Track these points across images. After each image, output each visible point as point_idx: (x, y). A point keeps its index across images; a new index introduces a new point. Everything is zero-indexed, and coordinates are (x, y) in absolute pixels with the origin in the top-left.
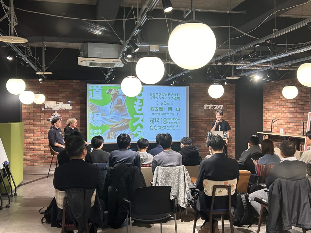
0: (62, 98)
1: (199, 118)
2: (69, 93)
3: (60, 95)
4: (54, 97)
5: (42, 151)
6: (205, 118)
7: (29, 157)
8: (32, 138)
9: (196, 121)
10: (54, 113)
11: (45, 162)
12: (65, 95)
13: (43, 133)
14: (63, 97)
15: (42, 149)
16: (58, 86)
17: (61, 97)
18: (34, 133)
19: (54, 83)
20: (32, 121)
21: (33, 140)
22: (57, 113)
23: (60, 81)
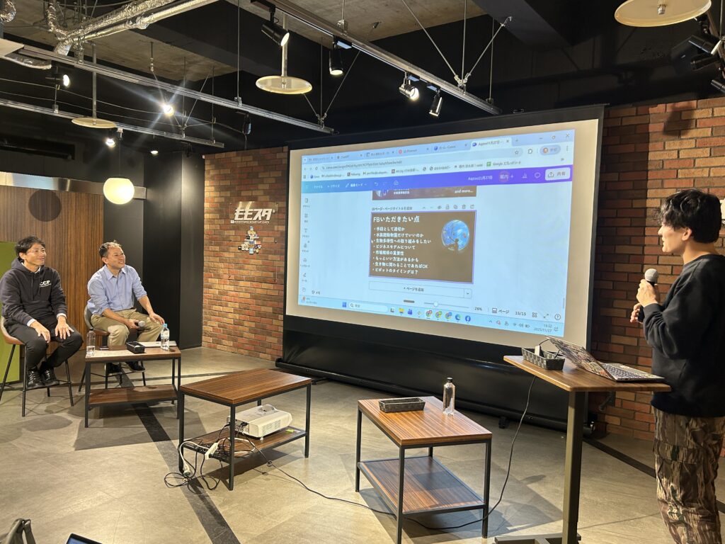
0: (264, 193)
2: (274, 182)
3: (261, 186)
4: (249, 193)
5: (229, 320)
7: (211, 329)
8: (217, 286)
10: (249, 233)
11: (234, 346)
12: (267, 187)
13: (232, 277)
14: (266, 193)
15: (230, 315)
16: (256, 164)
17: (262, 193)
18: (218, 276)
19: (251, 158)
20: (217, 248)
21: (217, 292)
22: (254, 231)
23: (262, 151)
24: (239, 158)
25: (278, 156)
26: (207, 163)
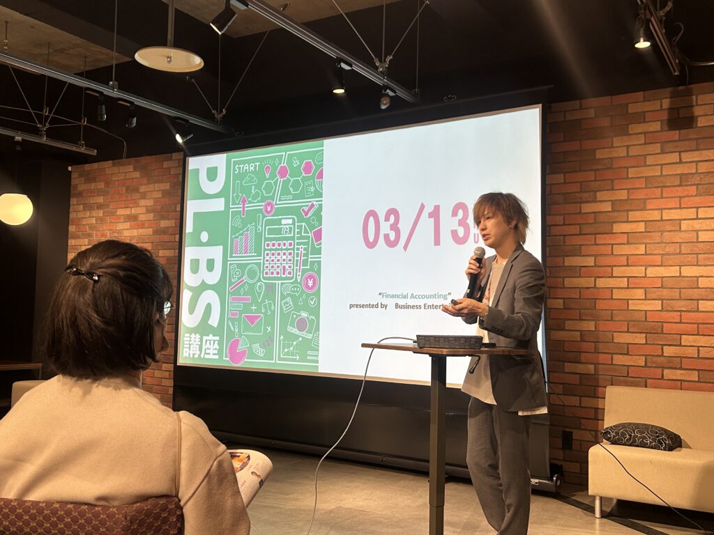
1: (617, 271)
2: (161, 196)
6: (652, 272)
9: (602, 283)
24: (116, 170)
25: (166, 164)
26: (74, 175)
